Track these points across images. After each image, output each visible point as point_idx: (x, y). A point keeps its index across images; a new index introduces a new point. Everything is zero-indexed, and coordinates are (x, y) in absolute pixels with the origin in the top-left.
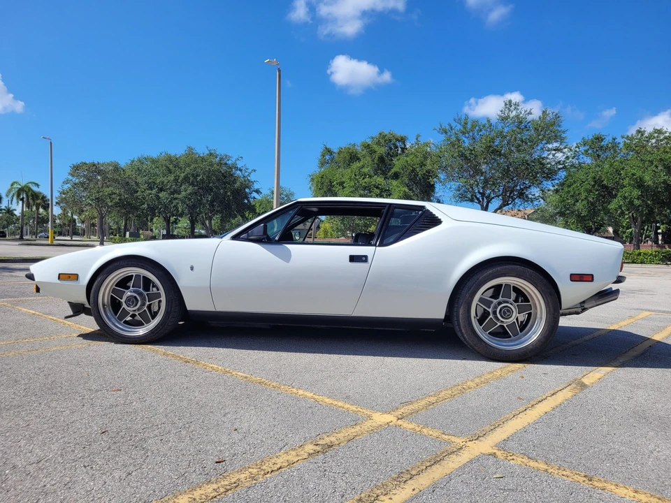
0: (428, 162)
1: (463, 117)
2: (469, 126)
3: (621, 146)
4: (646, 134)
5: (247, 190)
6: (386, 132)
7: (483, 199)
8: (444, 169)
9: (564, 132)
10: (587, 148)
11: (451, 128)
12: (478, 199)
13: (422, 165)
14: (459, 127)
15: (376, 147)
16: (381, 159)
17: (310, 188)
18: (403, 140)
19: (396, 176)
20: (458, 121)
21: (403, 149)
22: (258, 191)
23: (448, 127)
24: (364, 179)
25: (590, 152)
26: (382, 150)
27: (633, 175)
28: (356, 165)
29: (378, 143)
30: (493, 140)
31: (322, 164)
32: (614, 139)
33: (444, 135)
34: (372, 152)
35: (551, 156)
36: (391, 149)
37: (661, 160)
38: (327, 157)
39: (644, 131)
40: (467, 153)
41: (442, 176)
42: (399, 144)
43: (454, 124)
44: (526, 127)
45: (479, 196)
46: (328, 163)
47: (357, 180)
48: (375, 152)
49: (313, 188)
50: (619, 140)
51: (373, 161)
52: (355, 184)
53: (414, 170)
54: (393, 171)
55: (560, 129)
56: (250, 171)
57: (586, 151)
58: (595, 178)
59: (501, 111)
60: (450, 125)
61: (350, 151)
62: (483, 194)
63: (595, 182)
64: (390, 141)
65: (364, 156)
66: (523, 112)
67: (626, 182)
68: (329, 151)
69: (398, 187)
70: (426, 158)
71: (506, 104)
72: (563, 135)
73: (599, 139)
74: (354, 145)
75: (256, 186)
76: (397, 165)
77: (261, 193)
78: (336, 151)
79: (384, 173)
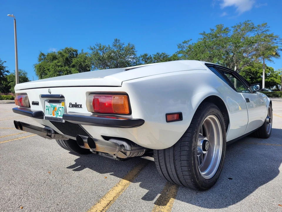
0: (86, 61)
1: (99, 44)
2: (102, 47)
3: (153, 58)
4: (160, 55)
5: (2, 71)
6: (69, 48)
8: (93, 64)
9: (136, 52)
10: (143, 58)
11: (95, 48)
13: (84, 62)
14: (98, 48)
15: (65, 54)
16: (67, 59)
17: (35, 70)
18: (76, 51)
19: (74, 66)
20: (97, 45)
21: (77, 55)
22: (8, 72)
23: (93, 48)
24: (58, 68)
25: (143, 60)
26: (67, 55)
28: (55, 62)
29: (65, 52)
30: (111, 54)
31: (40, 60)
32: (150, 55)
33: (92, 50)
35: (132, 60)
36: (71, 54)
38: (42, 57)
39: (159, 53)
40: (101, 58)
41: (93, 66)
42: (74, 53)
43: (95, 47)
44: (122, 49)
46: (43, 60)
48: (64, 56)
49: (36, 71)
50: (152, 56)
51: (63, 60)
52: (54, 70)
53: (81, 64)
54: (72, 64)
55: (134, 50)
56: (3, 62)
57: (142, 59)
59: (114, 43)
60: (94, 47)
61: (53, 55)
64: (70, 51)
65: (59, 57)
66: (121, 44)
68: (43, 55)
69: (75, 71)
70: (85, 59)
71: (115, 40)
72: (135, 53)
73: (146, 55)
74: (55, 52)
75: (6, 69)
76: (74, 61)
77: (10, 72)
78: (46, 54)
79: (68, 65)
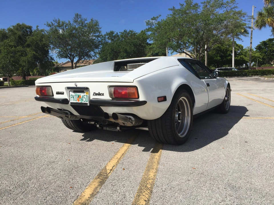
0: (44, 39)
1: (57, 20)
2: (61, 23)
3: (120, 36)
4: (127, 32)
6: (21, 24)
7: (71, 57)
8: (52, 43)
9: (100, 29)
10: (108, 36)
11: (53, 24)
12: (69, 57)
13: (41, 40)
14: (56, 24)
15: (16, 32)
16: (20, 37)
18: (30, 28)
19: (28, 46)
20: (55, 21)
21: (31, 32)
23: (51, 24)
26: (20, 33)
27: (124, 48)
28: (6, 41)
29: (17, 29)
30: (72, 31)
32: (117, 33)
33: (50, 27)
34: (15, 34)
35: (96, 39)
36: (24, 32)
37: (132, 42)
39: (127, 31)
40: (61, 36)
41: (52, 46)
42: (28, 30)
43: (53, 23)
44: (85, 26)
45: (69, 55)
47: (8, 49)
48: (16, 34)
50: (119, 34)
51: (16, 38)
52: (7, 51)
53: (37, 43)
54: (27, 43)
55: (99, 27)
57: (108, 37)
58: (111, 49)
59: (74, 18)
60: (52, 23)
61: (2, 33)
62: (71, 55)
63: (112, 50)
64: (23, 28)
65: (10, 35)
66: (83, 19)
67: (121, 50)
69: (30, 51)
71: (76, 15)
73: (112, 33)
74: (4, 29)
76: (29, 40)
79: (22, 45)
